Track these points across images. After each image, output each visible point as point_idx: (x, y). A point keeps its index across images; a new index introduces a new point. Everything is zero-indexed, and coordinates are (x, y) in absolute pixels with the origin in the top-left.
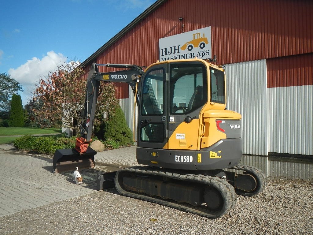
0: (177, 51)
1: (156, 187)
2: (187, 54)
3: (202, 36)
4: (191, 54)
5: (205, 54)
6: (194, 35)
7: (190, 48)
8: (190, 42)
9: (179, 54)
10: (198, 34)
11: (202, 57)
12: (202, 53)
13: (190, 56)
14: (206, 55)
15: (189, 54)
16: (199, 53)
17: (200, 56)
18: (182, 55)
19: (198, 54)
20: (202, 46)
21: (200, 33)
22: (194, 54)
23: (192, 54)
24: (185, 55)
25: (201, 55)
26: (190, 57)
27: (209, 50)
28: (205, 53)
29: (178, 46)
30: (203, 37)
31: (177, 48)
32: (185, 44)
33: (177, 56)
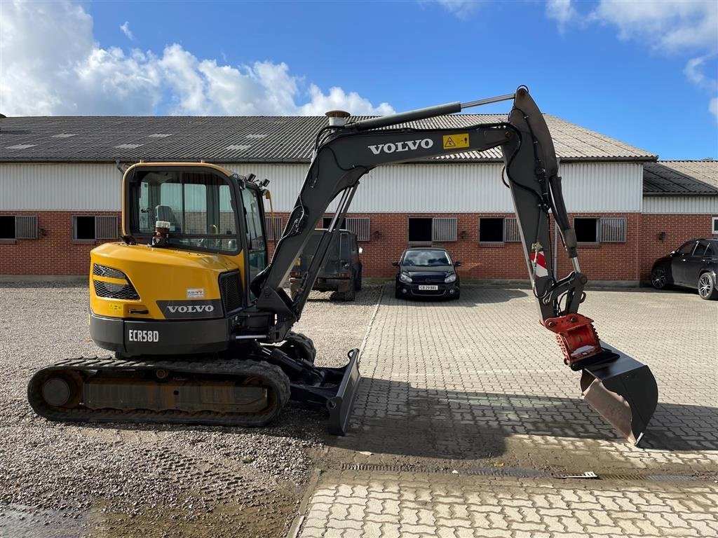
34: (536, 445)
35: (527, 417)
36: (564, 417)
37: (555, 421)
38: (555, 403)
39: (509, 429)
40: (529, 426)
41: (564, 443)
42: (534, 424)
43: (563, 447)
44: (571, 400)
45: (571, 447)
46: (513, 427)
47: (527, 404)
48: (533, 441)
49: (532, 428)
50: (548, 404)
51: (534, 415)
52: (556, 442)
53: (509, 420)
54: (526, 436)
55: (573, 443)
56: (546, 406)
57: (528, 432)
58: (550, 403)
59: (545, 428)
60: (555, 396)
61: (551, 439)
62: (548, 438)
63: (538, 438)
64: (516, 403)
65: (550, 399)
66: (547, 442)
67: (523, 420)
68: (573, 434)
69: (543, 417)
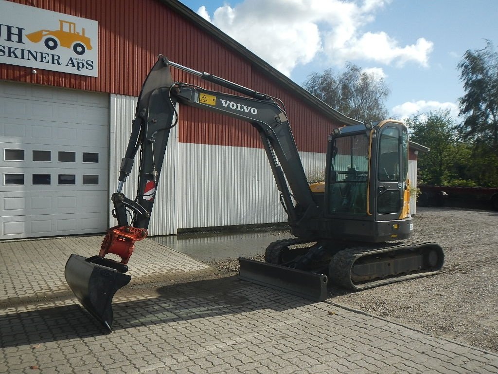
0: (15, 38)
1: (389, 265)
2: (42, 54)
3: (79, 30)
4: (53, 56)
5: (85, 67)
6: (62, 22)
7: (52, 44)
8: (51, 33)
9: (20, 46)
10: (70, 23)
11: (78, 69)
12: (78, 63)
13: (50, 58)
14: (87, 68)
15: (48, 54)
16: (71, 59)
17: (74, 66)
18: (30, 52)
19: (70, 62)
20: (80, 49)
21: (74, 24)
22: (59, 57)
23: (56, 57)
24: (37, 52)
25: (76, 65)
26: (51, 61)
27: (92, 62)
28: (85, 64)
29: (20, 30)
30: (81, 34)
31: (15, 31)
32: (39, 32)
33: (16, 49)
34: (141, 295)
35: (154, 307)
36: (127, 312)
37: (133, 309)
38: (137, 321)
39: (162, 299)
40: (150, 303)
41: (125, 299)
42: (147, 305)
43: (125, 297)
44: (122, 327)
45: (121, 298)
46: (160, 300)
47: (160, 316)
48: (144, 296)
49: (147, 302)
50: (142, 320)
51: (150, 309)
52: (130, 299)
53: (165, 303)
54: (148, 298)
55: (120, 300)
56: (144, 318)
57: (149, 300)
58: (141, 320)
59: (139, 304)
60: (138, 328)
61: (133, 299)
62: (135, 300)
63: (141, 298)
64: (170, 315)
65: (142, 324)
66: (136, 297)
67: (156, 305)
68: (120, 305)
69: (142, 310)
